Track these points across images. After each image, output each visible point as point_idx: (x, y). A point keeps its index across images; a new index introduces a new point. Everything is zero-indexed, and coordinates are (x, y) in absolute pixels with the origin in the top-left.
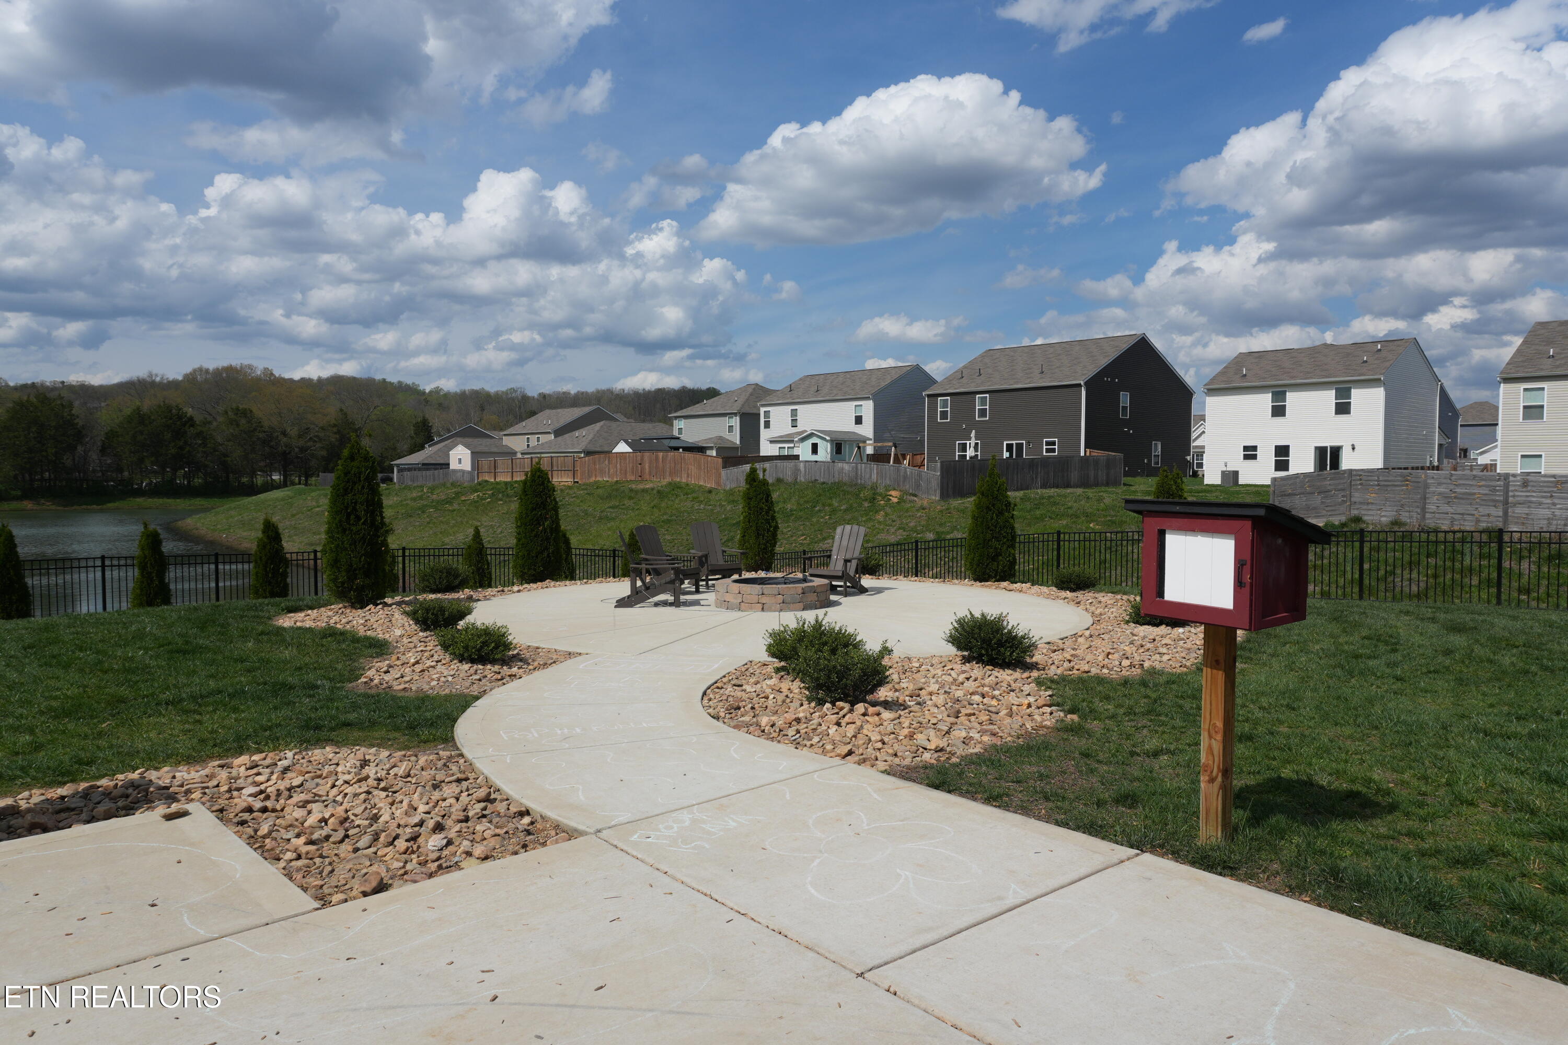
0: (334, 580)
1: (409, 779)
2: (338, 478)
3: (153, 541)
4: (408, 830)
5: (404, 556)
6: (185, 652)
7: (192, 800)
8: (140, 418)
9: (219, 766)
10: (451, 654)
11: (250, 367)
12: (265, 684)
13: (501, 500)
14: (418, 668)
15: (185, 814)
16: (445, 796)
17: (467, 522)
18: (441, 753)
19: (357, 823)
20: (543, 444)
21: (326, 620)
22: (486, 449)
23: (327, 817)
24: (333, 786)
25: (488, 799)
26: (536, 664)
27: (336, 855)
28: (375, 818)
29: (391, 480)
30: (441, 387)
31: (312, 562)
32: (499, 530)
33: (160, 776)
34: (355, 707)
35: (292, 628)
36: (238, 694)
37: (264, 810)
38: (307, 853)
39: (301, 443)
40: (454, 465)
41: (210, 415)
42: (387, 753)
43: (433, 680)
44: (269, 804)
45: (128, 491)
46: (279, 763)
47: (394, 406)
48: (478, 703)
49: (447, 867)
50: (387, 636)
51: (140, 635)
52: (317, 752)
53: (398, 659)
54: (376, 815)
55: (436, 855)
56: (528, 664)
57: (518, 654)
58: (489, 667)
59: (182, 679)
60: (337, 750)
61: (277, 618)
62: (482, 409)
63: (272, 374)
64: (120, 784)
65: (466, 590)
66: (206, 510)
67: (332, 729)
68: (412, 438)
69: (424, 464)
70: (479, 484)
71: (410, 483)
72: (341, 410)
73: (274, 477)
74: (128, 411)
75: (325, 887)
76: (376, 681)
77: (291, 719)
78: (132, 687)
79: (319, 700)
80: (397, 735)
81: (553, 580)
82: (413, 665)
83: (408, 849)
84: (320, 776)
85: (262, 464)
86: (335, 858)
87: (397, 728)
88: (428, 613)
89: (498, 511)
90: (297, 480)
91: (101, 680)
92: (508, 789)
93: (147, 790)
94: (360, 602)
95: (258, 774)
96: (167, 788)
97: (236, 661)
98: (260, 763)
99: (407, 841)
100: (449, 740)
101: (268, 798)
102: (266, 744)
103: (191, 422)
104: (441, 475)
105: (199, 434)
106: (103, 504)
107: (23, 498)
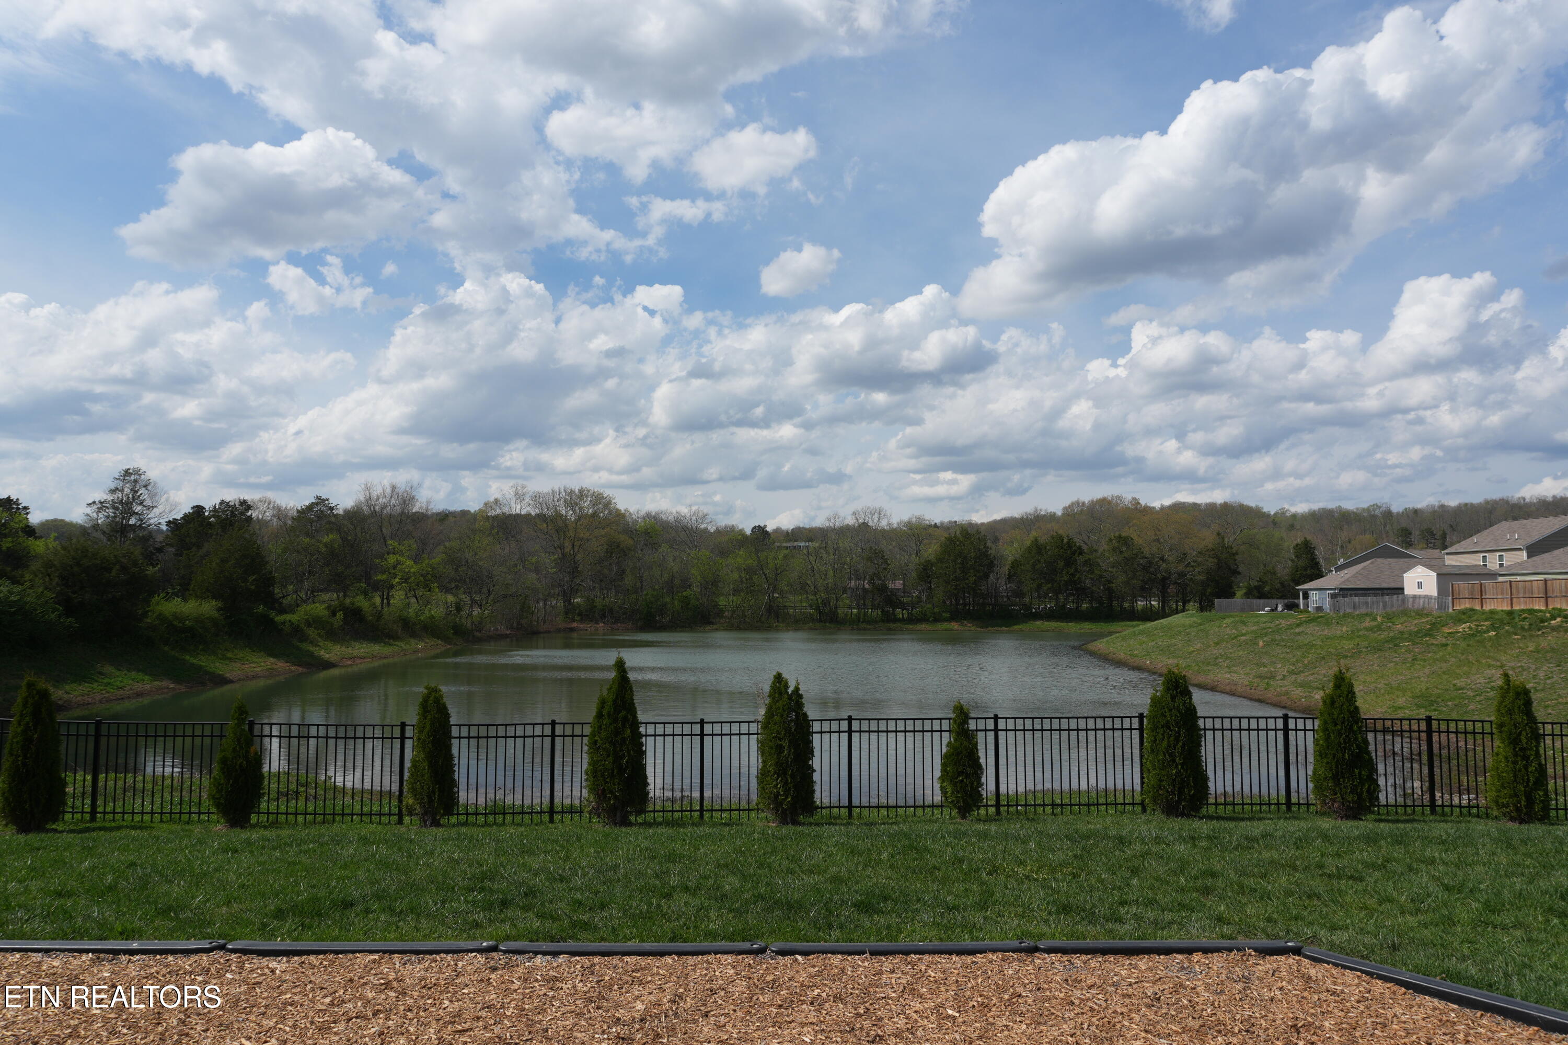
11: (1119, 497)
29: (1297, 606)
30: (1286, 509)
39: (1180, 568)
40: (1410, 589)
41: (1096, 543)
45: (1029, 615)
63: (1138, 503)
68: (1292, 561)
69: (1341, 589)
70: (1457, 612)
71: (1348, 611)
72: (1218, 534)
73: (1153, 603)
85: (1142, 590)
90: (1175, 608)
103: (1080, 552)
104: (1395, 602)
105: (1087, 562)
106: (1010, 626)
107: (951, 619)
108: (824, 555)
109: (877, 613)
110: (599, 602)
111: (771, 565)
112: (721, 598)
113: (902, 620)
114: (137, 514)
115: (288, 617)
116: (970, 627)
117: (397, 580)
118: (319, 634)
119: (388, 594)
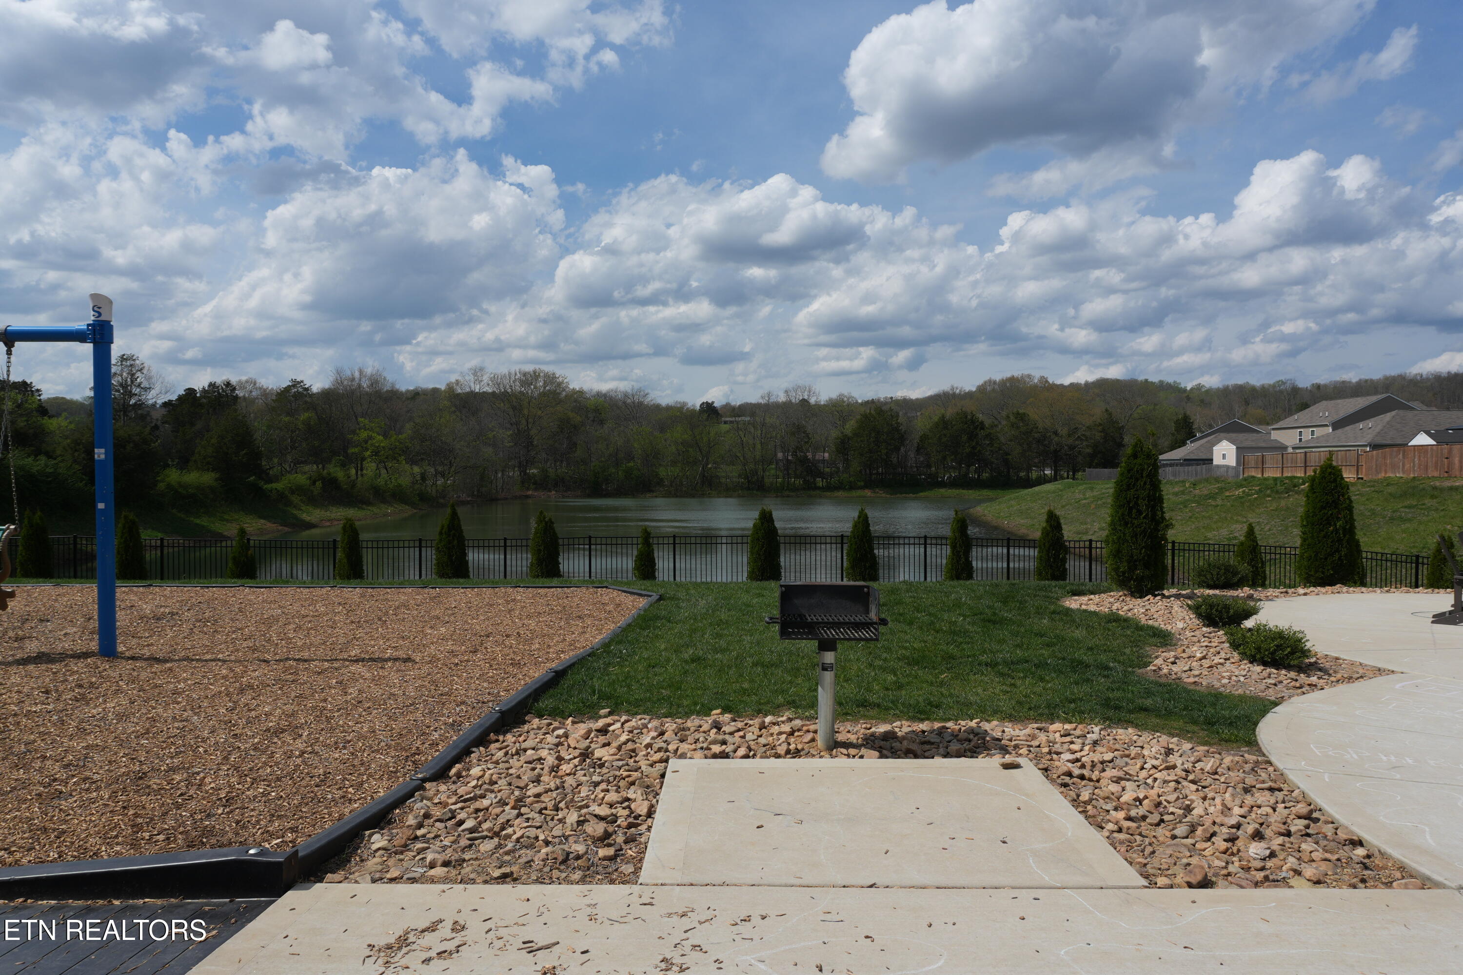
0: (1116, 570)
1: (1217, 777)
2: (1122, 474)
3: (961, 525)
4: (1225, 830)
5: (1173, 549)
6: (994, 623)
7: (1021, 755)
8: (944, 423)
9: (1038, 729)
10: (1239, 654)
11: (1029, 376)
12: (1064, 659)
13: (1269, 496)
14: (1206, 663)
15: (1016, 766)
16: (1259, 802)
17: (1232, 518)
18: (1246, 755)
19: (1171, 810)
20: (1318, 438)
21: (1108, 605)
22: (1253, 444)
23: (1141, 797)
24: (1142, 768)
25: (1308, 817)
26: (1339, 676)
27: (1154, 836)
28: (1188, 809)
30: (1203, 383)
31: (1087, 551)
32: (1267, 528)
33: (993, 727)
34: (1149, 693)
35: (1078, 610)
36: (1042, 665)
37: (1082, 777)
38: (1128, 828)
39: (1070, 441)
40: (1217, 460)
41: (996, 419)
42: (1189, 746)
43: (1223, 677)
44: (1086, 772)
45: (935, 483)
46: (1088, 736)
47: (1155, 405)
48: (1277, 709)
49: (1274, 881)
50: (1169, 628)
51: (958, 604)
52: (1120, 731)
53: (1184, 651)
54: (1188, 806)
55: (1259, 864)
56: (1330, 675)
57: (1316, 663)
58: (1283, 672)
59: (995, 647)
60: (1139, 733)
61: (1064, 599)
62: (1247, 403)
63: (1047, 381)
64: (963, 729)
65: (1246, 589)
66: (991, 500)
67: (1131, 712)
68: (1173, 434)
69: (1185, 460)
70: (1245, 479)
71: (1172, 478)
72: (1107, 410)
73: (1046, 472)
74: (936, 419)
75: (1148, 866)
76: (1165, 671)
77: (1091, 696)
78: (958, 647)
79: (1114, 682)
80: (1196, 728)
81: (1344, 584)
82: (1200, 660)
83: (1227, 849)
84: (1128, 756)
85: (1036, 460)
86: (1154, 840)
87: (1195, 722)
88: (1211, 609)
89: (1266, 507)
90: (1065, 475)
91: (935, 638)
92: (1332, 810)
93: (984, 739)
94: (1139, 591)
95: (1072, 743)
96: (1000, 740)
97: (1036, 635)
98: (1072, 732)
99: (1225, 840)
100: (1252, 743)
101: (1083, 766)
102: (1073, 716)
103: (982, 426)
104: (1204, 471)
105: (988, 436)
106: (917, 493)
107: (865, 487)
108: (752, 430)
109: (799, 482)
110: (551, 472)
111: (705, 439)
112: (661, 469)
113: (822, 489)
114: (136, 395)
115: (274, 485)
116: (881, 494)
117: (368, 453)
118: (301, 500)
119: (362, 465)
